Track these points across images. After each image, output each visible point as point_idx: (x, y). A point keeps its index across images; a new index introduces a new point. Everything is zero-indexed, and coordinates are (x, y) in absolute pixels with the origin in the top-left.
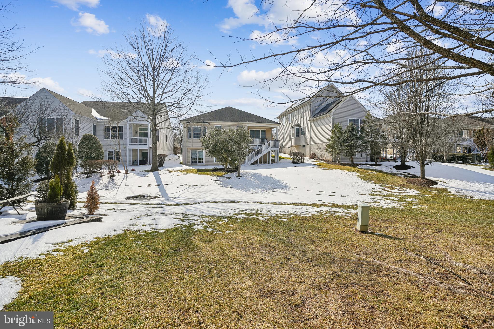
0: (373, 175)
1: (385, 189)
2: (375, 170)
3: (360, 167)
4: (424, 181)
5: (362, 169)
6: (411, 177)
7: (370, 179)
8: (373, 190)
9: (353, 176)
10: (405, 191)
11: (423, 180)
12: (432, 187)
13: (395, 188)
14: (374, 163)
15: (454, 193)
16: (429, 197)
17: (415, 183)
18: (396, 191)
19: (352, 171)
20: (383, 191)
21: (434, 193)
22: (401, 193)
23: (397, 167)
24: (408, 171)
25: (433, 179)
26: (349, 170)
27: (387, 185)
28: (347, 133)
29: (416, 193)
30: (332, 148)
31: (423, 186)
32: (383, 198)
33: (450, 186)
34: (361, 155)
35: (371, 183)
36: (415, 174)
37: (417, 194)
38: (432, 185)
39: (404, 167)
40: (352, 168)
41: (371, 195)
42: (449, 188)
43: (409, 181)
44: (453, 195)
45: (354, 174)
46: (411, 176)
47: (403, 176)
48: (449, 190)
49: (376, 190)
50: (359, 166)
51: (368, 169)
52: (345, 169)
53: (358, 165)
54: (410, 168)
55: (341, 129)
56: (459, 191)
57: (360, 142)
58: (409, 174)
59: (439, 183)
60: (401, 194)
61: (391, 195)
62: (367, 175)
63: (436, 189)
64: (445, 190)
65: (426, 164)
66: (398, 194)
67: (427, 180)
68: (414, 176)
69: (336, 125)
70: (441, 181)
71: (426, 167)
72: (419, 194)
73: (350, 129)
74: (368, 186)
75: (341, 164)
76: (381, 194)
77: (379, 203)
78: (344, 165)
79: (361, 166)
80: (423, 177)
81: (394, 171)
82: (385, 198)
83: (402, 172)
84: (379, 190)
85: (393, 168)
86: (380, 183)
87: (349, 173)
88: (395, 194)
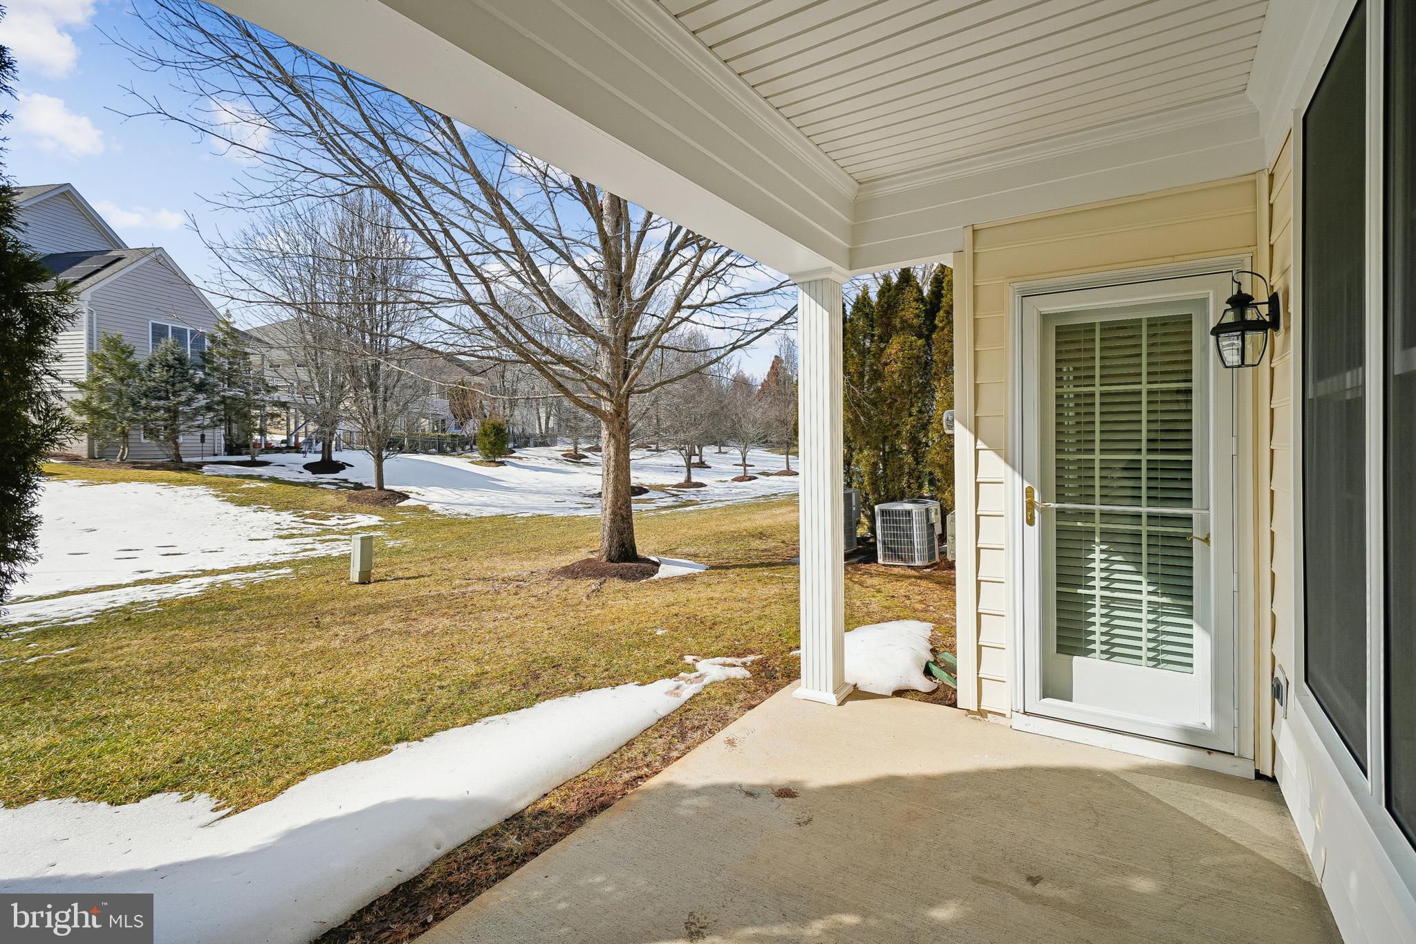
0: (259, 491)
1: (306, 520)
2: (259, 478)
3: (208, 471)
4: (384, 494)
5: (219, 476)
6: (352, 488)
7: (255, 501)
8: (278, 526)
9: (201, 499)
10: (355, 520)
11: (381, 492)
12: (400, 504)
13: (331, 517)
14: (248, 458)
15: (440, 513)
16: (403, 524)
17: (366, 501)
18: (333, 521)
19: (190, 485)
20: (303, 525)
21: (408, 516)
22: (347, 524)
23: (312, 467)
24: (341, 475)
25: (397, 488)
26: (181, 482)
27: (307, 512)
28: (158, 369)
29: (374, 520)
30: (94, 412)
31: (384, 506)
32: (314, 540)
33: (431, 500)
34: (203, 436)
35: (262, 510)
36: (359, 481)
37: (378, 523)
38: (400, 502)
39: (328, 466)
40: (185, 475)
41: (281, 537)
42: (430, 503)
43: (350, 498)
44: (439, 515)
45: (201, 492)
46: (352, 486)
47: (333, 487)
48: (431, 507)
49: (286, 527)
50: (205, 468)
51: (238, 476)
52: (162, 481)
53: (199, 466)
54: (345, 469)
55: (131, 353)
56: (448, 508)
57: (201, 400)
58: (346, 481)
59: (411, 495)
60: (349, 527)
61: (327, 531)
62: (243, 491)
63: (409, 508)
64: (423, 509)
65: (386, 458)
66: (340, 527)
67: (388, 493)
68: (358, 486)
69: (110, 341)
70: (411, 492)
71: (385, 463)
72: (384, 521)
73: (170, 358)
74: (263, 520)
75: (136, 465)
76: (303, 532)
77: (314, 549)
78: (148, 469)
79: (212, 467)
80: (381, 487)
81: (308, 476)
82: (318, 538)
83: (328, 477)
84: (294, 525)
85: (303, 470)
86: (287, 509)
87: (184, 490)
88: (334, 528)
